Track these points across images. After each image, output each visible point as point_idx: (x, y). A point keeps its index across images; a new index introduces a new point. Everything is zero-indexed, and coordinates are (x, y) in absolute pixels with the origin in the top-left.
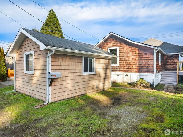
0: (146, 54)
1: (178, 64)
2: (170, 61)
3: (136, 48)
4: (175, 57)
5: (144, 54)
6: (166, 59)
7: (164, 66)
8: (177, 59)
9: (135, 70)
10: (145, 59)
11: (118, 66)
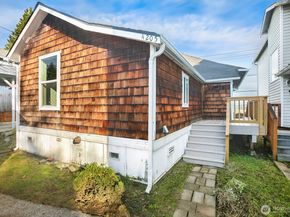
0: (126, 69)
1: (228, 104)
2: (213, 98)
3: (100, 50)
4: (223, 88)
5: (120, 69)
6: (205, 93)
7: (200, 109)
8: (226, 93)
9: (95, 124)
10: (125, 84)
11: (59, 112)
